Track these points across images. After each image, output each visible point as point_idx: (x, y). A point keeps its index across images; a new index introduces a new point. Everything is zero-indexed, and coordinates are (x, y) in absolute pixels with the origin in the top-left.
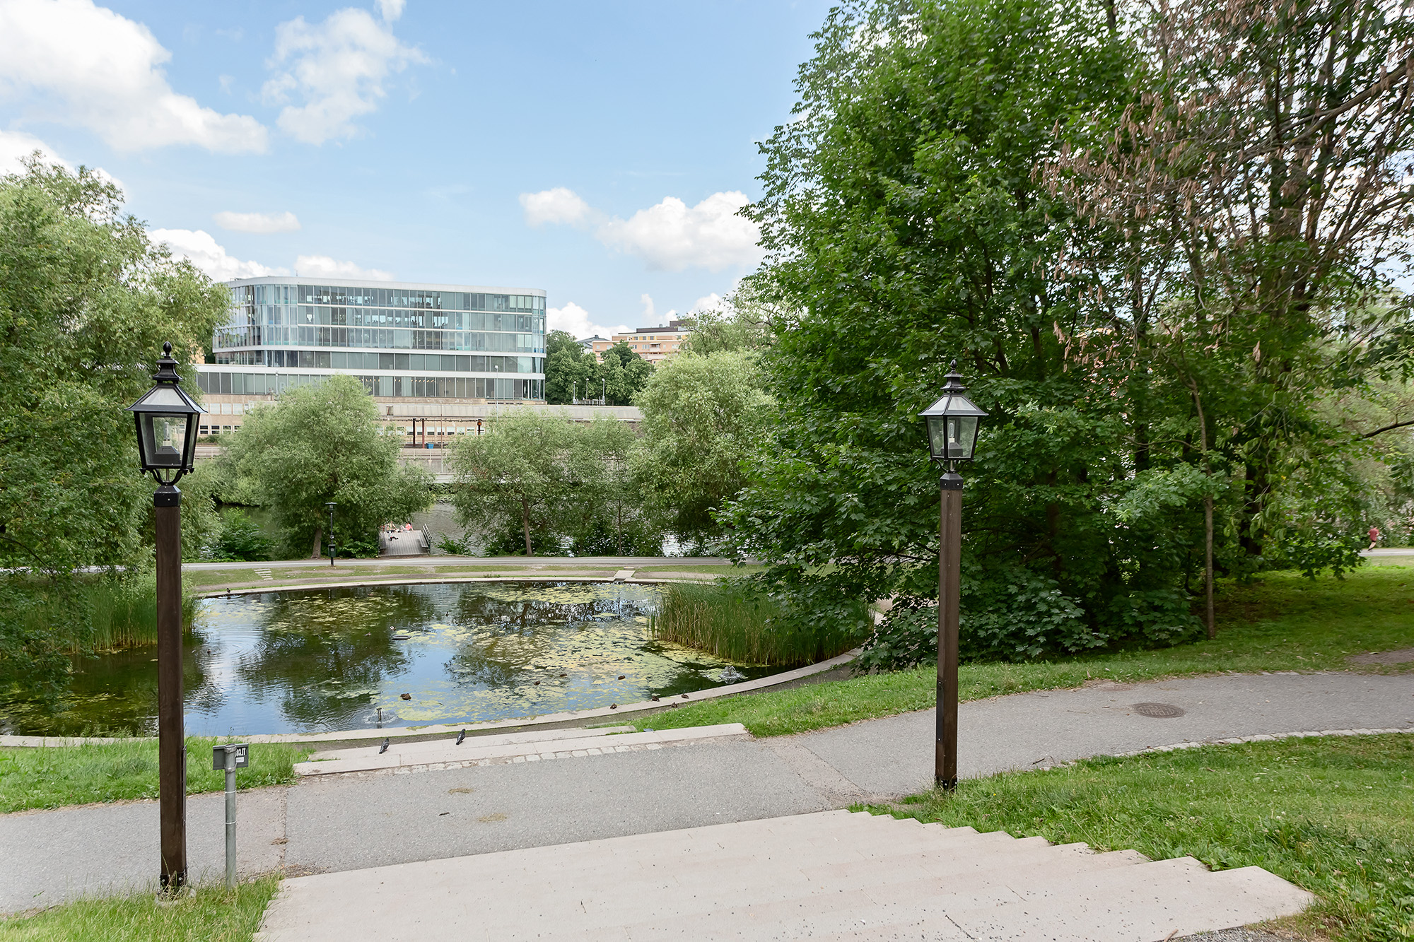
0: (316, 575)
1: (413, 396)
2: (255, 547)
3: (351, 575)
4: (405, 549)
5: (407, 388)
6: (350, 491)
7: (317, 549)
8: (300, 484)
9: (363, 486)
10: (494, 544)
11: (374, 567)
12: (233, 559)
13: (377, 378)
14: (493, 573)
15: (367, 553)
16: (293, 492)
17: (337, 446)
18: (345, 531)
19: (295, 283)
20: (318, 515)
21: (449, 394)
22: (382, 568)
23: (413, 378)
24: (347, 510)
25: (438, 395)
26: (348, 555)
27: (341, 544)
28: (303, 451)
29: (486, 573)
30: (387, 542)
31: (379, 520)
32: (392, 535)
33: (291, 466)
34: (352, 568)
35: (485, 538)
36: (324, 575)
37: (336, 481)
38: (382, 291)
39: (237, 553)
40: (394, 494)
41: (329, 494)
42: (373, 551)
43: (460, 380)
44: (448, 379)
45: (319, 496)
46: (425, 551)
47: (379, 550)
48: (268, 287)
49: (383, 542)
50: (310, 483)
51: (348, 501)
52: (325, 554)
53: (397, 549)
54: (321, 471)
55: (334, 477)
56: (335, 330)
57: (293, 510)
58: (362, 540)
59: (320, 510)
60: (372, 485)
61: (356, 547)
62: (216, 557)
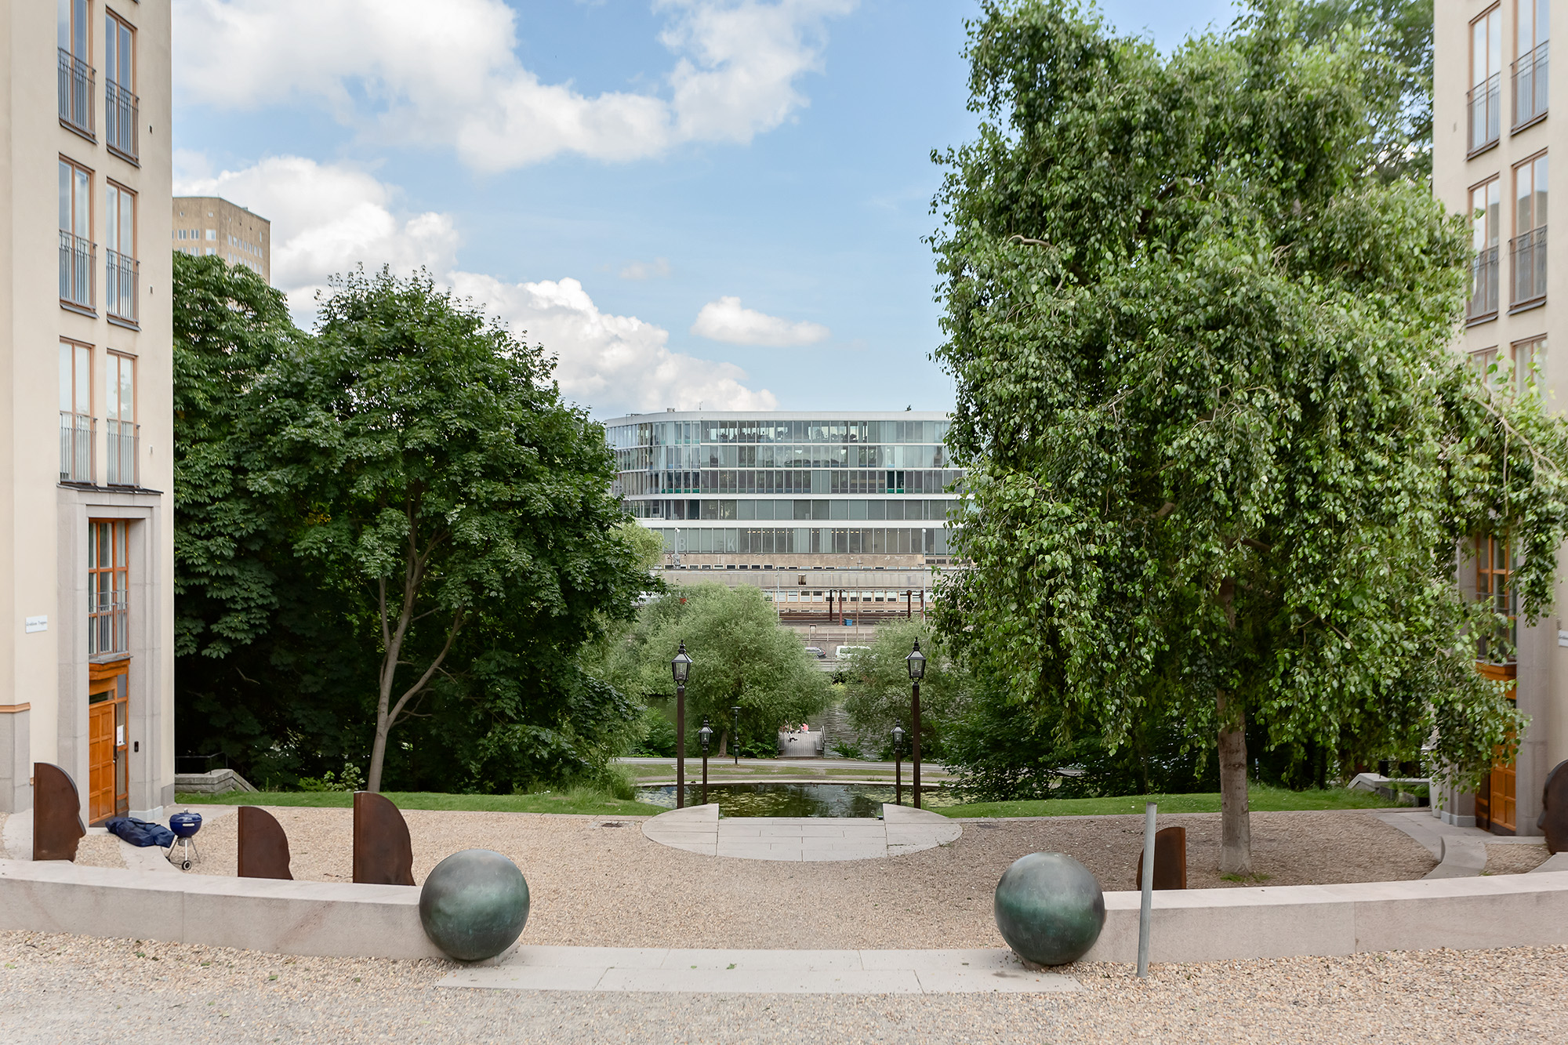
0: (722, 773)
1: (833, 552)
2: (671, 744)
3: (751, 773)
4: (802, 750)
5: (826, 542)
6: (752, 696)
7: (724, 748)
8: (709, 689)
9: (764, 691)
10: (886, 748)
11: (773, 767)
12: (651, 755)
13: (791, 530)
14: (876, 777)
15: (767, 754)
16: (704, 695)
17: (740, 654)
18: (747, 732)
19: (698, 418)
20: (724, 717)
21: (879, 549)
22: (779, 768)
23: (833, 529)
24: (749, 712)
25: (865, 551)
26: (750, 755)
27: (744, 745)
28: (712, 659)
29: (869, 777)
30: (786, 743)
31: (778, 724)
32: (792, 736)
33: (703, 672)
34: (753, 767)
35: (876, 743)
36: (729, 772)
37: (740, 686)
38: (798, 424)
39: (655, 749)
40: (792, 699)
41: (735, 696)
42: (772, 752)
43: (892, 531)
44: (877, 530)
45: (726, 700)
46: (820, 754)
47: (776, 750)
48: (669, 425)
49: (782, 742)
50: (719, 688)
51: (750, 705)
52: (730, 753)
53: (794, 750)
54: (727, 677)
55: (739, 683)
56: (742, 473)
57: (703, 712)
58: (762, 742)
59: (726, 712)
60: (772, 689)
61: (757, 747)
62: (638, 752)
